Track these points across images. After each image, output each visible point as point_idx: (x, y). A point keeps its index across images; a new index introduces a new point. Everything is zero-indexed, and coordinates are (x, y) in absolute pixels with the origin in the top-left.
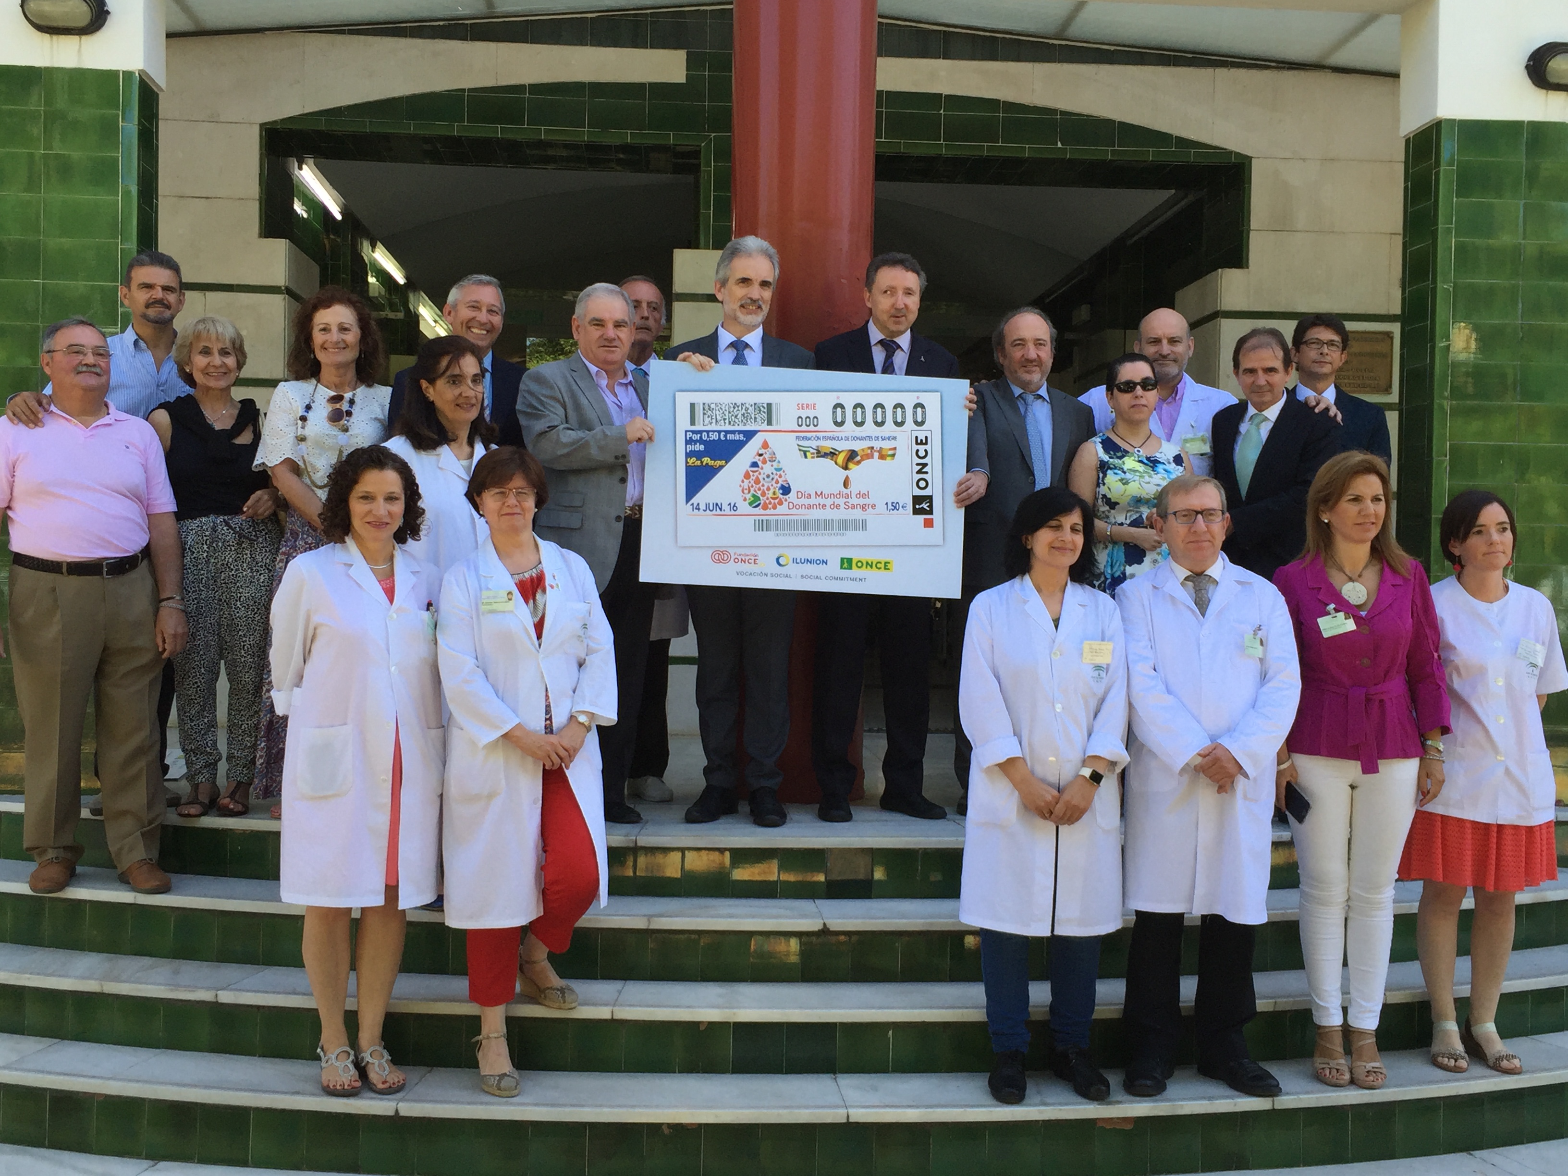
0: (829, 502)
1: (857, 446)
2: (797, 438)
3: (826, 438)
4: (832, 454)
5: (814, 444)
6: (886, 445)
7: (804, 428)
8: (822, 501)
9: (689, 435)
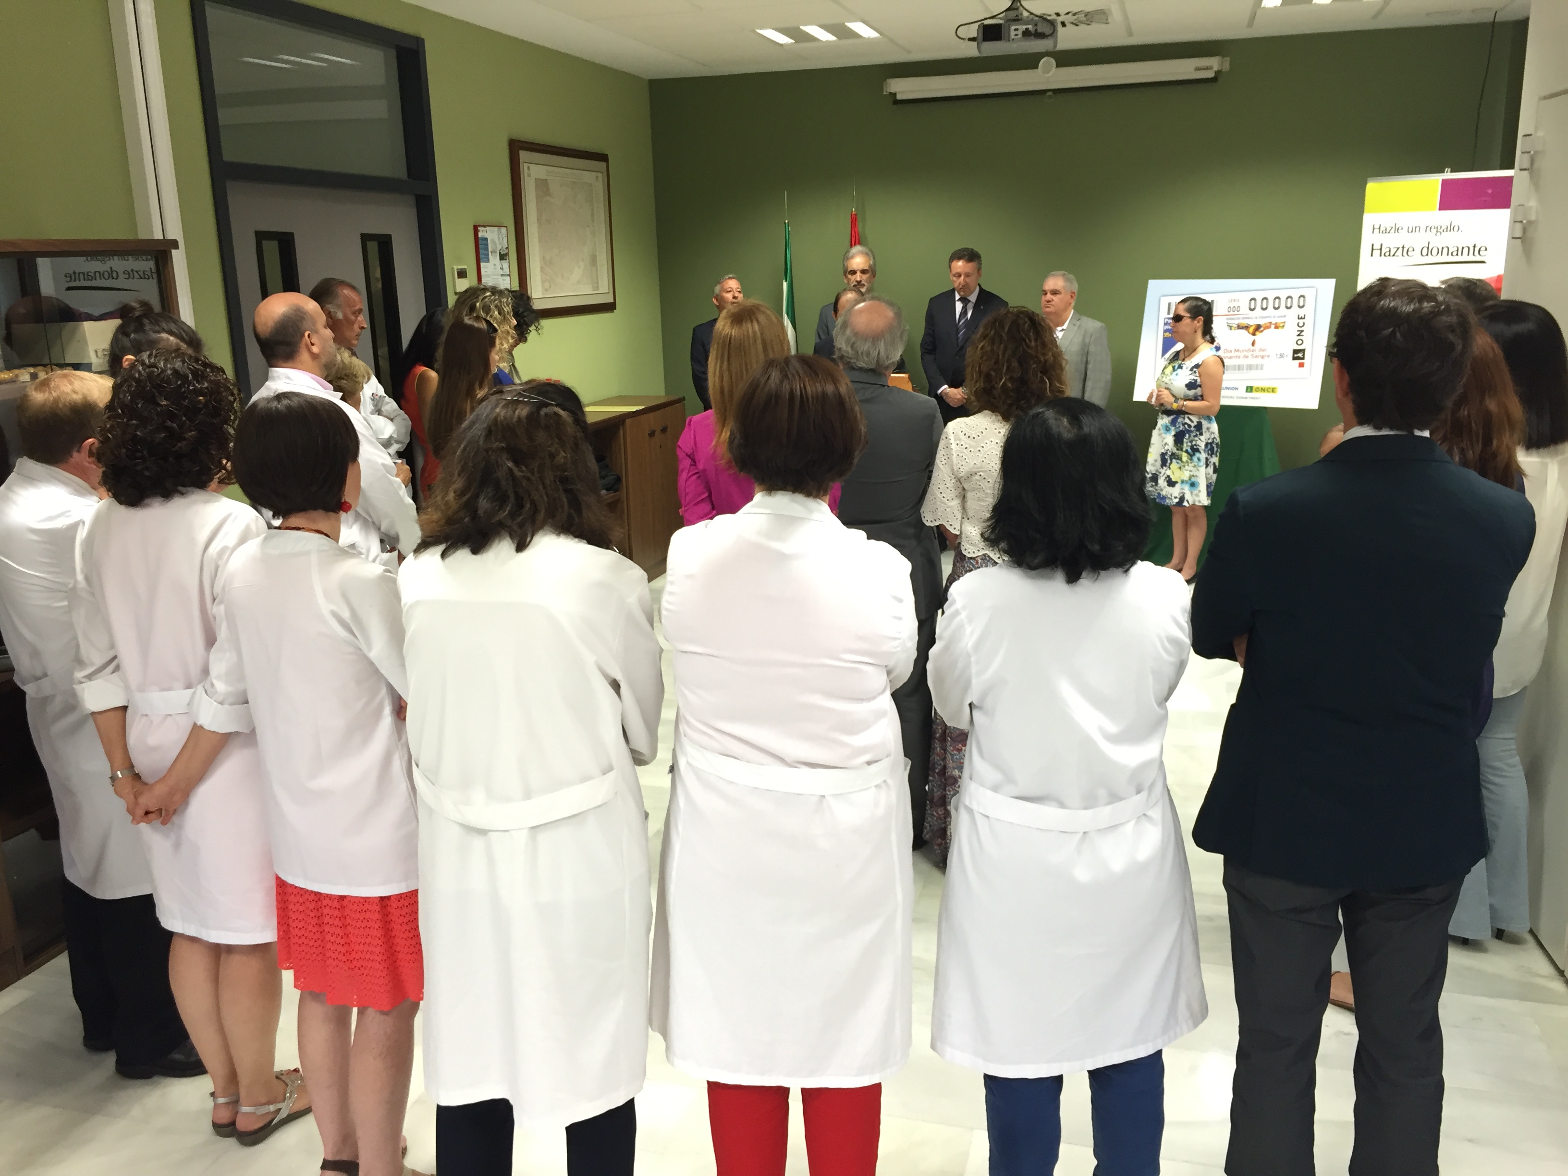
0: (1242, 355)
1: (1261, 322)
2: (1227, 319)
3: (1243, 318)
4: (1246, 328)
5: (1237, 322)
6: (1279, 320)
7: (1232, 313)
8: (1237, 354)
9: (1166, 320)
